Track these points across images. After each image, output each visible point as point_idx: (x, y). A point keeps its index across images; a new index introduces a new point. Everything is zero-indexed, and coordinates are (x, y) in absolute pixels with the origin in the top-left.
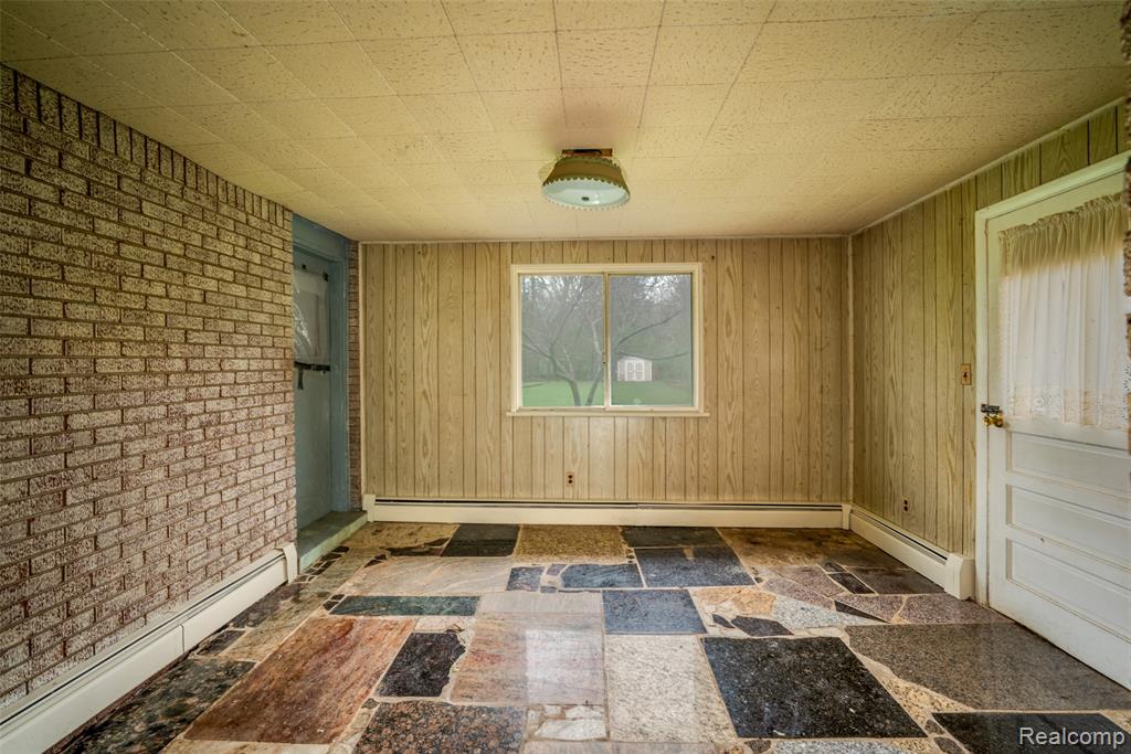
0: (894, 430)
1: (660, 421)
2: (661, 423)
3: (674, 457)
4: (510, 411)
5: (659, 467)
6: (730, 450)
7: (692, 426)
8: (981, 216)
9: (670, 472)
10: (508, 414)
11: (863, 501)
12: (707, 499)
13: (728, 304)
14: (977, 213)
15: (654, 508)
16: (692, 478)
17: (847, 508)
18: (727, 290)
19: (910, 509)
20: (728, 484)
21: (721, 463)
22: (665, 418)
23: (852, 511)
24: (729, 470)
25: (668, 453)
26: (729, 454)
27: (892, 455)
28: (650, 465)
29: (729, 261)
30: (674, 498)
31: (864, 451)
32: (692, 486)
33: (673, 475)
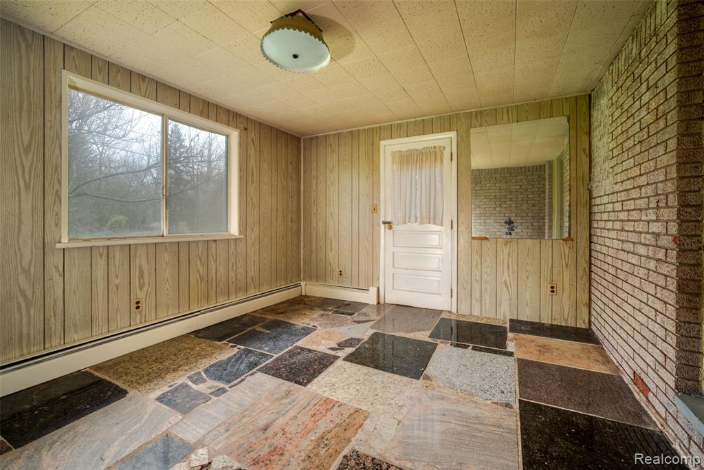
0: (333, 238)
1: (212, 242)
2: (213, 245)
3: (222, 270)
4: (60, 242)
5: (212, 278)
6: (253, 260)
7: (232, 244)
8: (383, 143)
9: (219, 282)
10: (58, 246)
11: (311, 278)
12: (241, 297)
13: (252, 163)
14: (381, 142)
15: (211, 311)
16: (233, 283)
17: (303, 283)
18: (252, 152)
19: (343, 274)
20: (252, 283)
21: (248, 270)
22: (216, 241)
23: (306, 285)
24: (252, 274)
25: (218, 268)
26: (253, 262)
27: (331, 250)
28: (206, 279)
29: (253, 134)
30: (221, 301)
31: (312, 251)
32: (232, 288)
33: (221, 284)
